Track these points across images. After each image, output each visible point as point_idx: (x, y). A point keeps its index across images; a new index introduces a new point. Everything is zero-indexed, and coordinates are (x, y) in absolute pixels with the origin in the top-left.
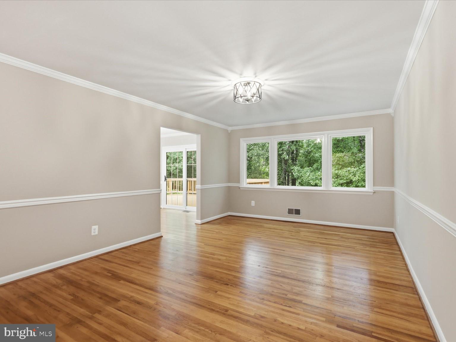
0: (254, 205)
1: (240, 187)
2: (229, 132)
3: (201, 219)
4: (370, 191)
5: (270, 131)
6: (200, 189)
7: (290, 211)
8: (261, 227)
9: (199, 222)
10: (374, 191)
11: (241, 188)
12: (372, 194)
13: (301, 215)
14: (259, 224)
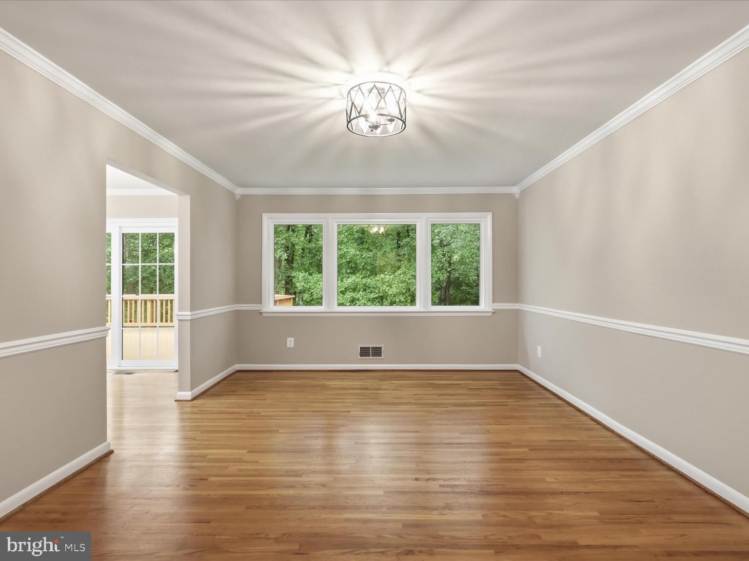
0: (292, 346)
1: (263, 311)
2: (237, 199)
3: (192, 389)
4: (487, 310)
5: (324, 204)
6: (188, 320)
7: (364, 352)
8: (325, 388)
9: (188, 395)
10: (493, 310)
11: (265, 312)
12: (490, 314)
13: (382, 357)
14: (314, 382)
